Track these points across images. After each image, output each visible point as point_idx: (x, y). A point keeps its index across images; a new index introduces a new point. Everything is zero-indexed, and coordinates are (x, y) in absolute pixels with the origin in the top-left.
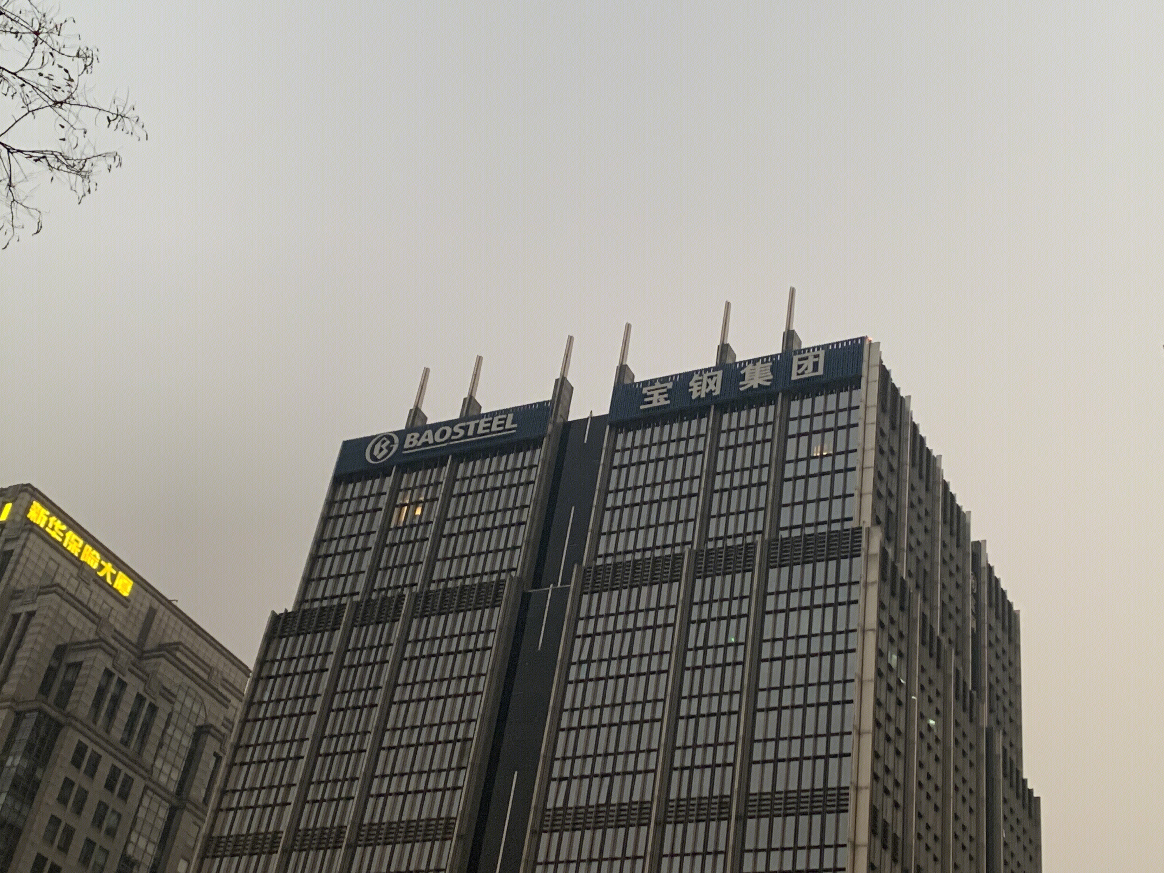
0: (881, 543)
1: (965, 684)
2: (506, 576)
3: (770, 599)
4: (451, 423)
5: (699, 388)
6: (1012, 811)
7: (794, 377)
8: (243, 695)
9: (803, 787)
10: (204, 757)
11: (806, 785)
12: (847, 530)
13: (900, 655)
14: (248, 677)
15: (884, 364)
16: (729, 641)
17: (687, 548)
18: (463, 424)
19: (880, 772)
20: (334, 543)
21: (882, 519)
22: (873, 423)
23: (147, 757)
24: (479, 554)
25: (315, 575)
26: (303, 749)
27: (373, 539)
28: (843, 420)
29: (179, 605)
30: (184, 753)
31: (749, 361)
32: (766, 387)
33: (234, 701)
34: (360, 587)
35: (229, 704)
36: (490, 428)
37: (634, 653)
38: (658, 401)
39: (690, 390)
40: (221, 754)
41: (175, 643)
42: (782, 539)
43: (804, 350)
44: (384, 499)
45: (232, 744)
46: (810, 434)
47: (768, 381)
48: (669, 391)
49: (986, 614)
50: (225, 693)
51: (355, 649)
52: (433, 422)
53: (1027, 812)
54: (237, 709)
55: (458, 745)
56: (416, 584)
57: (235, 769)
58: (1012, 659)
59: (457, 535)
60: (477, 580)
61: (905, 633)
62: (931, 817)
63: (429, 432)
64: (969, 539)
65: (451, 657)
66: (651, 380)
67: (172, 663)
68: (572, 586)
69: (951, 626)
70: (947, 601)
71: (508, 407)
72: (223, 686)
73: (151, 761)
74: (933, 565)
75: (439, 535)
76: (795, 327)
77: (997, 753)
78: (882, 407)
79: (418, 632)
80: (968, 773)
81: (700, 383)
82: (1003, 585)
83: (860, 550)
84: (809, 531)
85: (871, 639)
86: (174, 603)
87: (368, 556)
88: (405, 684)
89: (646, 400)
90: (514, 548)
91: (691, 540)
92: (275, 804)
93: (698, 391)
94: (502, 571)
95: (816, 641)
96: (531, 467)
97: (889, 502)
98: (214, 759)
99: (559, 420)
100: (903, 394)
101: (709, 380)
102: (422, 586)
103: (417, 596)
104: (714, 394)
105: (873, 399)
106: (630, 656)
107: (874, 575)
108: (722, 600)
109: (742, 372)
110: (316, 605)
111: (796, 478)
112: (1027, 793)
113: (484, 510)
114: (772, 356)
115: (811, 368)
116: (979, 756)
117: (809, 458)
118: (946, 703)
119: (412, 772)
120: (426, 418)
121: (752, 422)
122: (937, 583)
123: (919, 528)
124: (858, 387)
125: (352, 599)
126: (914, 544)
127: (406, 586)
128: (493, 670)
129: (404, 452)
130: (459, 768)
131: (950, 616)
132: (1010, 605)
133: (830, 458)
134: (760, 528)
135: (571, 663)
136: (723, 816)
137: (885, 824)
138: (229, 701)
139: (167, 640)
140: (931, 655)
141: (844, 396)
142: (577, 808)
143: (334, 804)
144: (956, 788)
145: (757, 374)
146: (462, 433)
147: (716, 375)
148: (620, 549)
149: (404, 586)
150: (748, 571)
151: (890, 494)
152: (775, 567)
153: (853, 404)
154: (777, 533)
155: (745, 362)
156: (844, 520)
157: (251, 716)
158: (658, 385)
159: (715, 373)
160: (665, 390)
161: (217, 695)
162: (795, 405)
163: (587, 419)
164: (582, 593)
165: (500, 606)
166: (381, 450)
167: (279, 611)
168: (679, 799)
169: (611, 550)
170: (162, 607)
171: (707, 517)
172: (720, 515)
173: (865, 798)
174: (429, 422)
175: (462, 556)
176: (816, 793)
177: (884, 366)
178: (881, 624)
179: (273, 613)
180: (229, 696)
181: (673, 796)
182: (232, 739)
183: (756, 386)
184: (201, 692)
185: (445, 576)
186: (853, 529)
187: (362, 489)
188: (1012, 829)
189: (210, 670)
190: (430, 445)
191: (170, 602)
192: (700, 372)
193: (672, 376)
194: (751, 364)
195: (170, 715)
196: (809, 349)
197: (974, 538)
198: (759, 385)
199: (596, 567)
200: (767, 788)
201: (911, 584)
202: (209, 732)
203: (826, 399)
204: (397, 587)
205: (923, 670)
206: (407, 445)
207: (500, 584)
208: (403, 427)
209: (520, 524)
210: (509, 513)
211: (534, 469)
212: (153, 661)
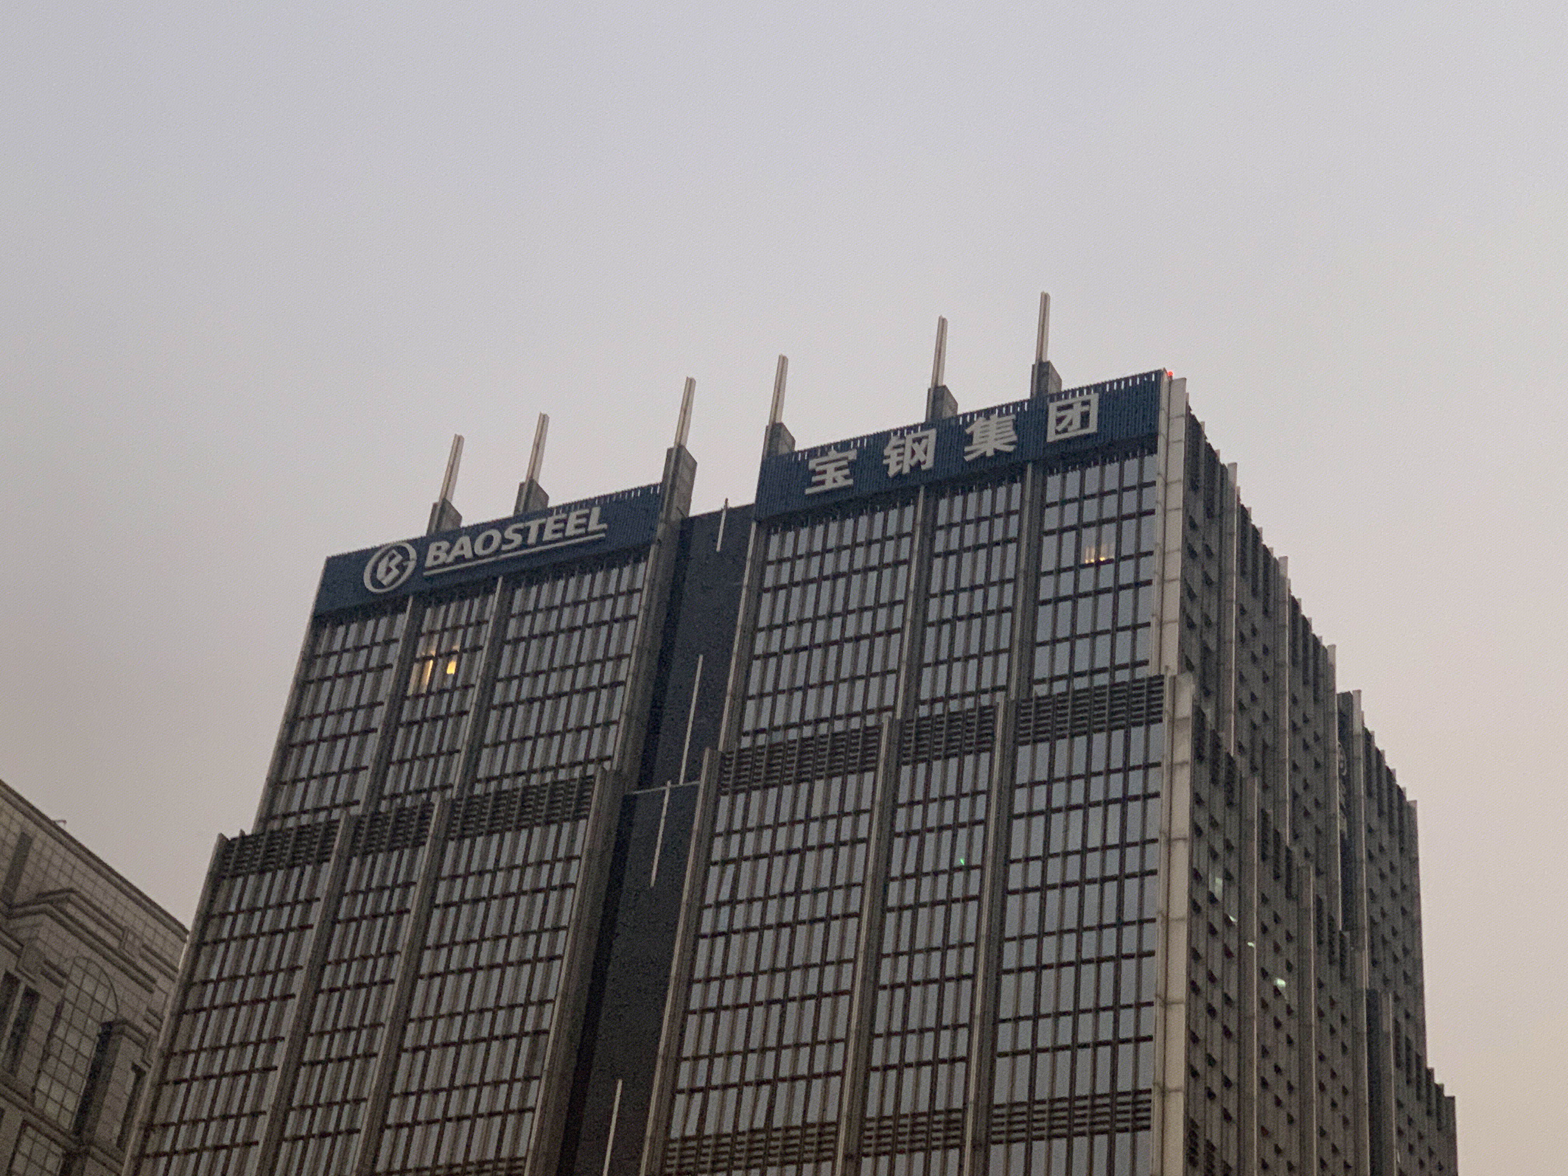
0: (1194, 700)
1: (1332, 921)
2: (596, 769)
3: (1020, 796)
4: (501, 525)
5: (900, 458)
6: (1410, 1121)
7: (1051, 437)
8: (176, 971)
9: (1079, 1092)
10: (116, 1074)
11: (1083, 1089)
12: (1142, 680)
13: (1228, 877)
14: (184, 941)
15: (1192, 413)
16: (956, 864)
17: (886, 716)
18: (520, 526)
19: (1200, 1065)
20: (317, 722)
21: (1196, 661)
22: (1178, 509)
23: (25, 1075)
24: (551, 734)
25: (288, 775)
26: (276, 1056)
27: (379, 715)
28: (1130, 504)
29: (67, 828)
30: (84, 1067)
31: (979, 413)
32: (1009, 454)
33: (162, 982)
34: (361, 792)
35: (153, 987)
36: (563, 531)
37: (804, 888)
38: (835, 481)
39: (885, 462)
40: (145, 1068)
41: (61, 891)
42: (1038, 698)
43: (1066, 393)
44: (395, 650)
45: (161, 1050)
46: (1078, 528)
47: (1011, 443)
48: (852, 465)
49: (1363, 808)
50: (147, 968)
51: (355, 893)
52: (471, 523)
53: (1434, 1121)
54: (167, 995)
55: (526, 1041)
56: (451, 786)
57: (167, 1091)
58: (1407, 882)
59: (514, 705)
60: (549, 777)
61: (1234, 843)
62: (1283, 1136)
63: (465, 540)
64: (1334, 689)
65: (511, 901)
66: (822, 447)
67: (60, 922)
68: (702, 783)
69: (1307, 829)
70: (1300, 790)
71: (592, 496)
72: (142, 956)
73: (29, 1080)
74: (1277, 732)
75: (484, 707)
76: (1050, 356)
77: (1384, 1029)
78: (1192, 484)
79: (456, 862)
80: (1338, 1061)
81: (901, 450)
82: (1390, 762)
83: (1160, 712)
84: (1081, 683)
85: (1181, 853)
86: (61, 825)
87: (373, 741)
88: (438, 947)
89: (815, 479)
90: (607, 724)
91: (892, 704)
92: (233, 1144)
93: (898, 463)
94: (587, 761)
95: (1093, 859)
96: (631, 592)
97: (1205, 638)
98: (132, 1075)
99: (675, 516)
100: (1224, 460)
101: (916, 446)
102: (461, 789)
103: (454, 804)
104: (923, 467)
105: (1177, 470)
106: (798, 892)
107: (1184, 751)
108: (943, 799)
109: (968, 431)
110: (291, 822)
111: (1057, 600)
112: (1434, 1090)
113: (557, 663)
114: (1015, 404)
115: (1077, 423)
116: (1356, 1033)
117: (1078, 566)
118: (1302, 951)
119: (452, 1087)
120: (459, 517)
121: (986, 512)
122: (1283, 762)
123: (1254, 675)
124: (1153, 451)
125: (348, 813)
126: (1246, 701)
127: (435, 789)
128: (578, 921)
129: (426, 574)
130: (528, 1079)
131: (1307, 814)
132: (1401, 793)
133: (1111, 567)
134: (1001, 681)
135: (703, 907)
136: (952, 1142)
137: (1210, 1146)
138: (154, 981)
139: (51, 887)
140: (1277, 877)
141: (1132, 465)
142: (719, 1136)
143: (328, 1141)
144: (1322, 1087)
145: (992, 434)
146: (518, 539)
147: (927, 437)
148: (779, 721)
149: (432, 788)
150: (985, 750)
151: (1208, 623)
152: (1026, 743)
153: (1146, 479)
154: (1030, 689)
155: (972, 414)
156: (1135, 664)
157: (190, 1004)
158: (833, 454)
159: (926, 433)
160: (845, 463)
161: (133, 971)
162: (1054, 481)
163: (721, 512)
164: (720, 793)
165: (586, 817)
166: (389, 570)
167: (232, 833)
168: (881, 1118)
169: (764, 724)
170: (41, 835)
171: (916, 668)
172: (937, 663)
173: (1176, 1107)
174: (464, 524)
175: (524, 739)
176: (1099, 1101)
177: (1193, 418)
178: (1197, 830)
179: (222, 837)
180: (154, 973)
181: (872, 1111)
182: (161, 1042)
183: (990, 453)
184: (110, 969)
185: (497, 772)
186: (1151, 679)
187: (360, 633)
188: (1411, 1148)
189: (122, 932)
190: (469, 560)
191: (53, 824)
192: (901, 432)
193: (855, 440)
194: (981, 419)
195: (59, 1009)
196: (1073, 391)
197: (1341, 688)
198: (996, 451)
199: (741, 751)
200: (1022, 1095)
201: (1242, 764)
202: (122, 1032)
203: (1102, 472)
204: (419, 792)
205: (1264, 900)
206: (429, 562)
207: (586, 781)
208: (424, 533)
209: (615, 684)
210: (597, 667)
211: (637, 596)
212: (29, 920)
